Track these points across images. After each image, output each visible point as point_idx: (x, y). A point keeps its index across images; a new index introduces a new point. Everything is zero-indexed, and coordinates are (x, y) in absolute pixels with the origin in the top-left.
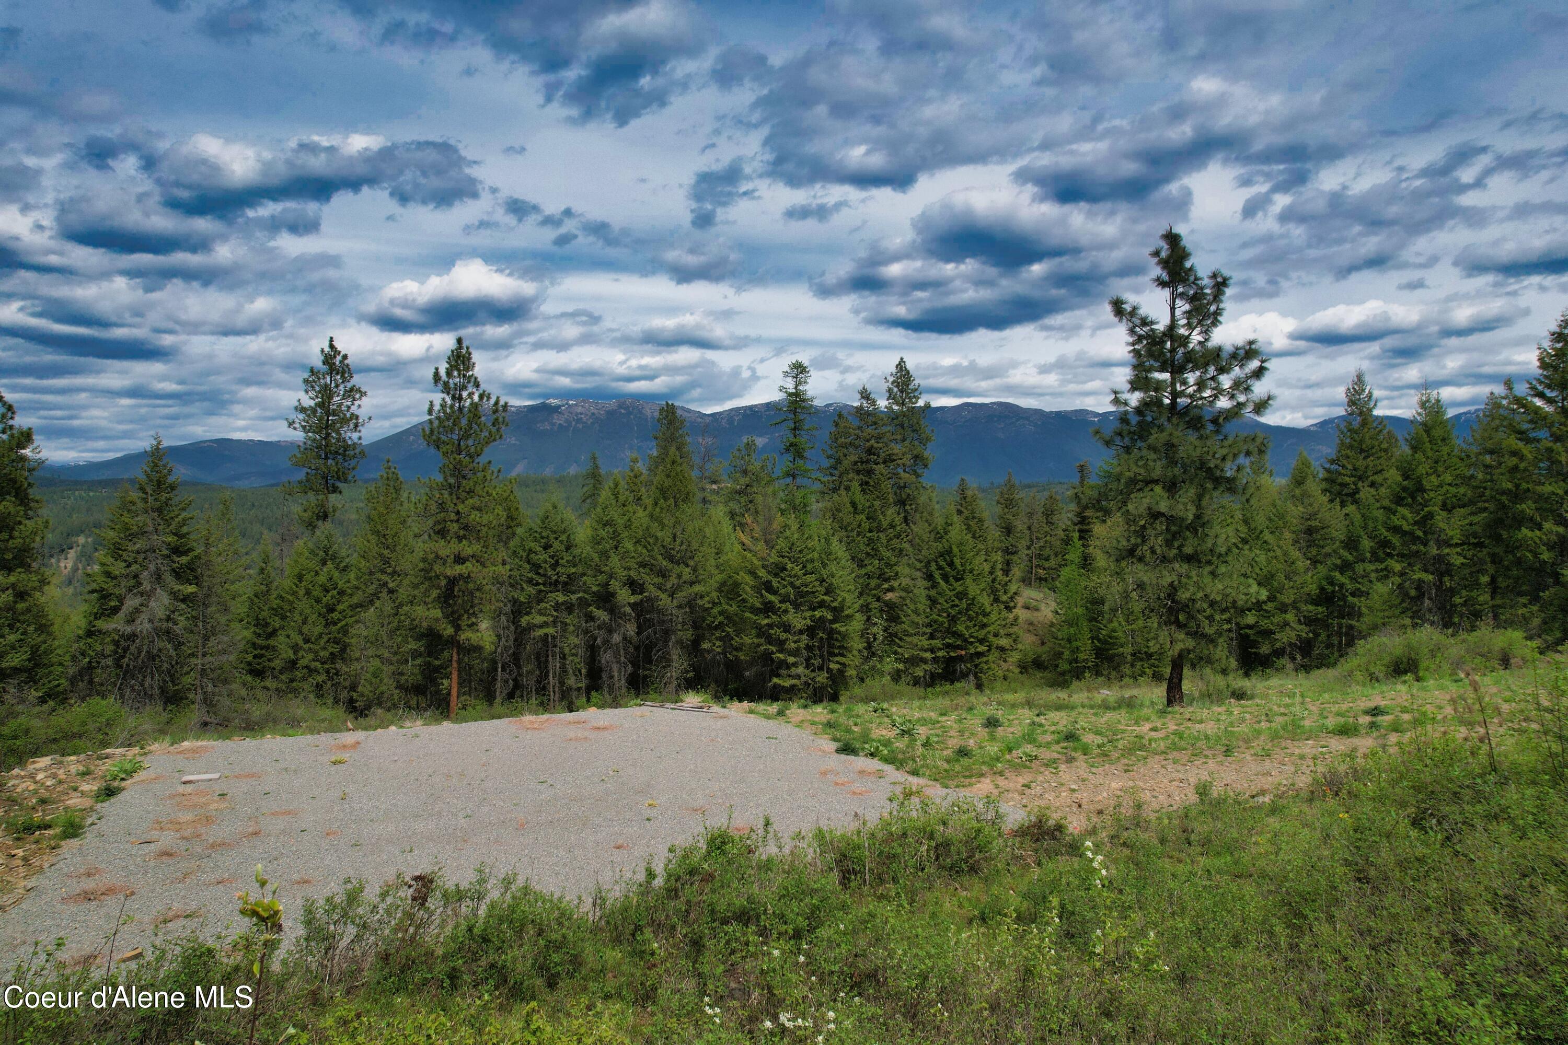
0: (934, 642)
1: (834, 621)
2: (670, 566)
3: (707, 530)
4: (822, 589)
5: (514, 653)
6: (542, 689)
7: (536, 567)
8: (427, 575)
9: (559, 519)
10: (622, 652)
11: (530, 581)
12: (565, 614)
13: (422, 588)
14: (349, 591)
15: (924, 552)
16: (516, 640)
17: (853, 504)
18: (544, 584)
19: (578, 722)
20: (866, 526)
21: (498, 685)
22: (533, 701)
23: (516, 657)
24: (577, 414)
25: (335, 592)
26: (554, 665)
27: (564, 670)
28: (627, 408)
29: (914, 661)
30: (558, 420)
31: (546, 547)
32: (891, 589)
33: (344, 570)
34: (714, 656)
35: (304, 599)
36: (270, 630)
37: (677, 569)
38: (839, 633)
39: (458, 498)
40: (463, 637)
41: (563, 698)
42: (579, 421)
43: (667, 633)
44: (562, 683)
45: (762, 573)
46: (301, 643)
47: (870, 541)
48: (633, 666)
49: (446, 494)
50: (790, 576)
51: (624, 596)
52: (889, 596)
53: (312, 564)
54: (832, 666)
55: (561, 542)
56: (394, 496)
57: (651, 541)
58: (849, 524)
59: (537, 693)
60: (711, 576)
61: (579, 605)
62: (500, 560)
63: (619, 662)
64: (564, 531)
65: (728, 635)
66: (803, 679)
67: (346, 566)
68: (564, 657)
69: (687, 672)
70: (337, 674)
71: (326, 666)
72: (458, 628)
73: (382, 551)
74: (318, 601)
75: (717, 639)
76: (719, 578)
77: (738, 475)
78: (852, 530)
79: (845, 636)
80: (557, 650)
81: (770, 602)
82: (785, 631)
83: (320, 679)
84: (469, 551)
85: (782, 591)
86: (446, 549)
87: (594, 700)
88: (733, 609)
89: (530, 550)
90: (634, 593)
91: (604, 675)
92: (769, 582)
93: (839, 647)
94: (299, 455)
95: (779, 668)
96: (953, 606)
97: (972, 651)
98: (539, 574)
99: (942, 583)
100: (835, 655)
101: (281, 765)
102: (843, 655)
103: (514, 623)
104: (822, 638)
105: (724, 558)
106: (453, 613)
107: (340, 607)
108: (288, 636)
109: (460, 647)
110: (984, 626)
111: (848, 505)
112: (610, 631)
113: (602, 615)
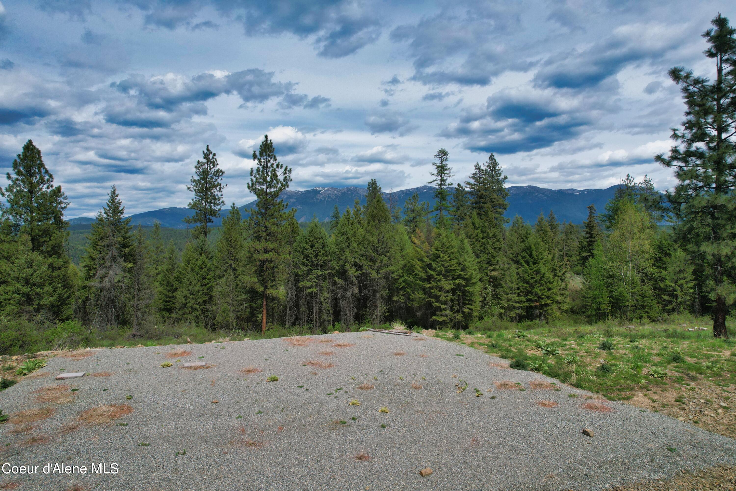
0: (520, 298)
1: (466, 286)
2: (377, 256)
3: (396, 237)
4: (460, 268)
5: (296, 302)
6: (310, 321)
7: (307, 257)
8: (250, 259)
9: (318, 231)
10: (351, 301)
11: (304, 264)
12: (321, 282)
13: (248, 266)
14: (213, 269)
15: (514, 249)
16: (296, 295)
17: (474, 224)
18: (311, 266)
19: (327, 341)
20: (481, 235)
21: (287, 318)
22: (305, 327)
23: (297, 304)
24: (328, 194)
25: (206, 269)
26: (316, 308)
27: (321, 311)
28: (351, 191)
29: (510, 308)
30: (320, 197)
31: (312, 246)
32: (494, 270)
33: (211, 258)
34: (400, 304)
35: (190, 273)
36: (174, 288)
37: (381, 258)
38: (469, 292)
39: (266, 219)
40: (268, 292)
41: (320, 326)
42: (329, 197)
43: (375, 292)
44: (320, 317)
45: (426, 259)
46: (188, 295)
47: (483, 244)
48: (357, 309)
49: (260, 217)
50: (441, 261)
51: (352, 272)
52: (493, 273)
53: (194, 255)
54: (465, 310)
55: (320, 243)
56: (236, 222)
57: (367, 243)
58: (472, 234)
59: (307, 322)
60: (398, 262)
61: (329, 276)
62: (287, 251)
63: (350, 307)
64: (321, 238)
65: (408, 292)
66: (449, 317)
67: (212, 256)
68: (321, 304)
69: (385, 312)
70: (207, 311)
71: (201, 307)
72: (266, 287)
73: (229, 248)
74: (198, 274)
75: (401, 295)
76: (403, 263)
77: (409, 212)
78: (473, 238)
79: (472, 294)
80: (318, 300)
81: (432, 275)
82: (440, 291)
83: (198, 313)
84: (271, 247)
85: (438, 269)
86: (259, 246)
87: (336, 327)
88: (411, 279)
89: (304, 248)
90: (357, 270)
91: (342, 313)
92: (430, 264)
93: (469, 300)
94: (192, 204)
95: (435, 311)
96: (532, 278)
97: (543, 303)
98: (308, 260)
99: (526, 265)
100: (466, 304)
101: (129, 367)
102: (471, 305)
103: (295, 286)
104: (459, 295)
105: (405, 252)
106: (263, 280)
107: (208, 277)
108: (182, 292)
109: (267, 298)
110: (549, 289)
111: (471, 225)
112: (345, 290)
113: (341, 282)
